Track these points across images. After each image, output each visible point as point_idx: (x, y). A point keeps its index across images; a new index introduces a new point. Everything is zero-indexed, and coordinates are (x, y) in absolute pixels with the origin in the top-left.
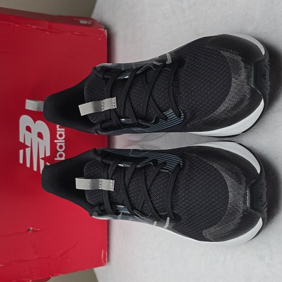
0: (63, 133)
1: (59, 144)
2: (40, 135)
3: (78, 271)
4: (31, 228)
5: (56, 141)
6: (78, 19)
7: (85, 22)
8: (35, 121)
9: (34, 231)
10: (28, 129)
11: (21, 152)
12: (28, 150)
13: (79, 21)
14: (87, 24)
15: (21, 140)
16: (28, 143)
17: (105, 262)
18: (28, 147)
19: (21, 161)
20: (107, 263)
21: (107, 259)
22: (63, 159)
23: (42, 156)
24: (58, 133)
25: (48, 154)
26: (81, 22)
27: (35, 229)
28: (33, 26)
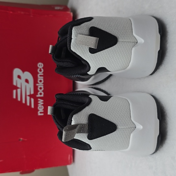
0: (42, 79)
1: (39, 87)
2: (27, 81)
5: (37, 85)
6: (54, 7)
9: (23, 141)
10: (19, 77)
11: (15, 91)
12: (19, 90)
15: (15, 84)
16: (19, 86)
19: (14, 97)
20: (72, 162)
22: (42, 96)
23: (28, 94)
24: (39, 79)
25: (32, 93)
27: (24, 139)
28: (22, 13)
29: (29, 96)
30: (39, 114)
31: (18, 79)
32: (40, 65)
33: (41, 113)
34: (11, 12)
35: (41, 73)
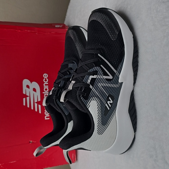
0: (47, 88)
1: (45, 94)
2: (34, 90)
3: (59, 165)
4: (31, 141)
5: (43, 93)
6: (54, 25)
7: (58, 26)
8: (31, 82)
9: (33, 143)
10: (28, 87)
11: (24, 99)
12: (28, 98)
13: (55, 26)
14: (59, 27)
15: (24, 93)
16: (28, 94)
17: (75, 161)
18: (28, 96)
19: (24, 104)
20: (76, 161)
21: (76, 159)
23: (36, 101)
24: (45, 88)
25: (39, 100)
26: (56, 26)
27: (33, 142)
28: (29, 31)
29: (36, 103)
30: (46, 119)
31: (27, 89)
32: (45, 76)
33: (47, 117)
34: (20, 31)
35: (46, 83)
